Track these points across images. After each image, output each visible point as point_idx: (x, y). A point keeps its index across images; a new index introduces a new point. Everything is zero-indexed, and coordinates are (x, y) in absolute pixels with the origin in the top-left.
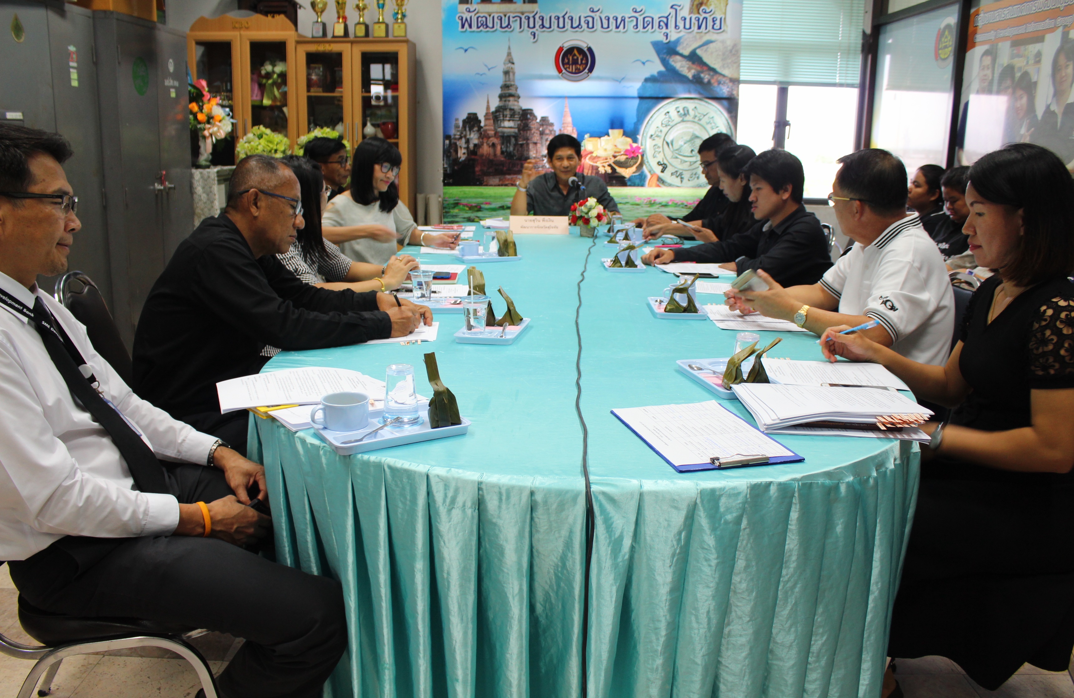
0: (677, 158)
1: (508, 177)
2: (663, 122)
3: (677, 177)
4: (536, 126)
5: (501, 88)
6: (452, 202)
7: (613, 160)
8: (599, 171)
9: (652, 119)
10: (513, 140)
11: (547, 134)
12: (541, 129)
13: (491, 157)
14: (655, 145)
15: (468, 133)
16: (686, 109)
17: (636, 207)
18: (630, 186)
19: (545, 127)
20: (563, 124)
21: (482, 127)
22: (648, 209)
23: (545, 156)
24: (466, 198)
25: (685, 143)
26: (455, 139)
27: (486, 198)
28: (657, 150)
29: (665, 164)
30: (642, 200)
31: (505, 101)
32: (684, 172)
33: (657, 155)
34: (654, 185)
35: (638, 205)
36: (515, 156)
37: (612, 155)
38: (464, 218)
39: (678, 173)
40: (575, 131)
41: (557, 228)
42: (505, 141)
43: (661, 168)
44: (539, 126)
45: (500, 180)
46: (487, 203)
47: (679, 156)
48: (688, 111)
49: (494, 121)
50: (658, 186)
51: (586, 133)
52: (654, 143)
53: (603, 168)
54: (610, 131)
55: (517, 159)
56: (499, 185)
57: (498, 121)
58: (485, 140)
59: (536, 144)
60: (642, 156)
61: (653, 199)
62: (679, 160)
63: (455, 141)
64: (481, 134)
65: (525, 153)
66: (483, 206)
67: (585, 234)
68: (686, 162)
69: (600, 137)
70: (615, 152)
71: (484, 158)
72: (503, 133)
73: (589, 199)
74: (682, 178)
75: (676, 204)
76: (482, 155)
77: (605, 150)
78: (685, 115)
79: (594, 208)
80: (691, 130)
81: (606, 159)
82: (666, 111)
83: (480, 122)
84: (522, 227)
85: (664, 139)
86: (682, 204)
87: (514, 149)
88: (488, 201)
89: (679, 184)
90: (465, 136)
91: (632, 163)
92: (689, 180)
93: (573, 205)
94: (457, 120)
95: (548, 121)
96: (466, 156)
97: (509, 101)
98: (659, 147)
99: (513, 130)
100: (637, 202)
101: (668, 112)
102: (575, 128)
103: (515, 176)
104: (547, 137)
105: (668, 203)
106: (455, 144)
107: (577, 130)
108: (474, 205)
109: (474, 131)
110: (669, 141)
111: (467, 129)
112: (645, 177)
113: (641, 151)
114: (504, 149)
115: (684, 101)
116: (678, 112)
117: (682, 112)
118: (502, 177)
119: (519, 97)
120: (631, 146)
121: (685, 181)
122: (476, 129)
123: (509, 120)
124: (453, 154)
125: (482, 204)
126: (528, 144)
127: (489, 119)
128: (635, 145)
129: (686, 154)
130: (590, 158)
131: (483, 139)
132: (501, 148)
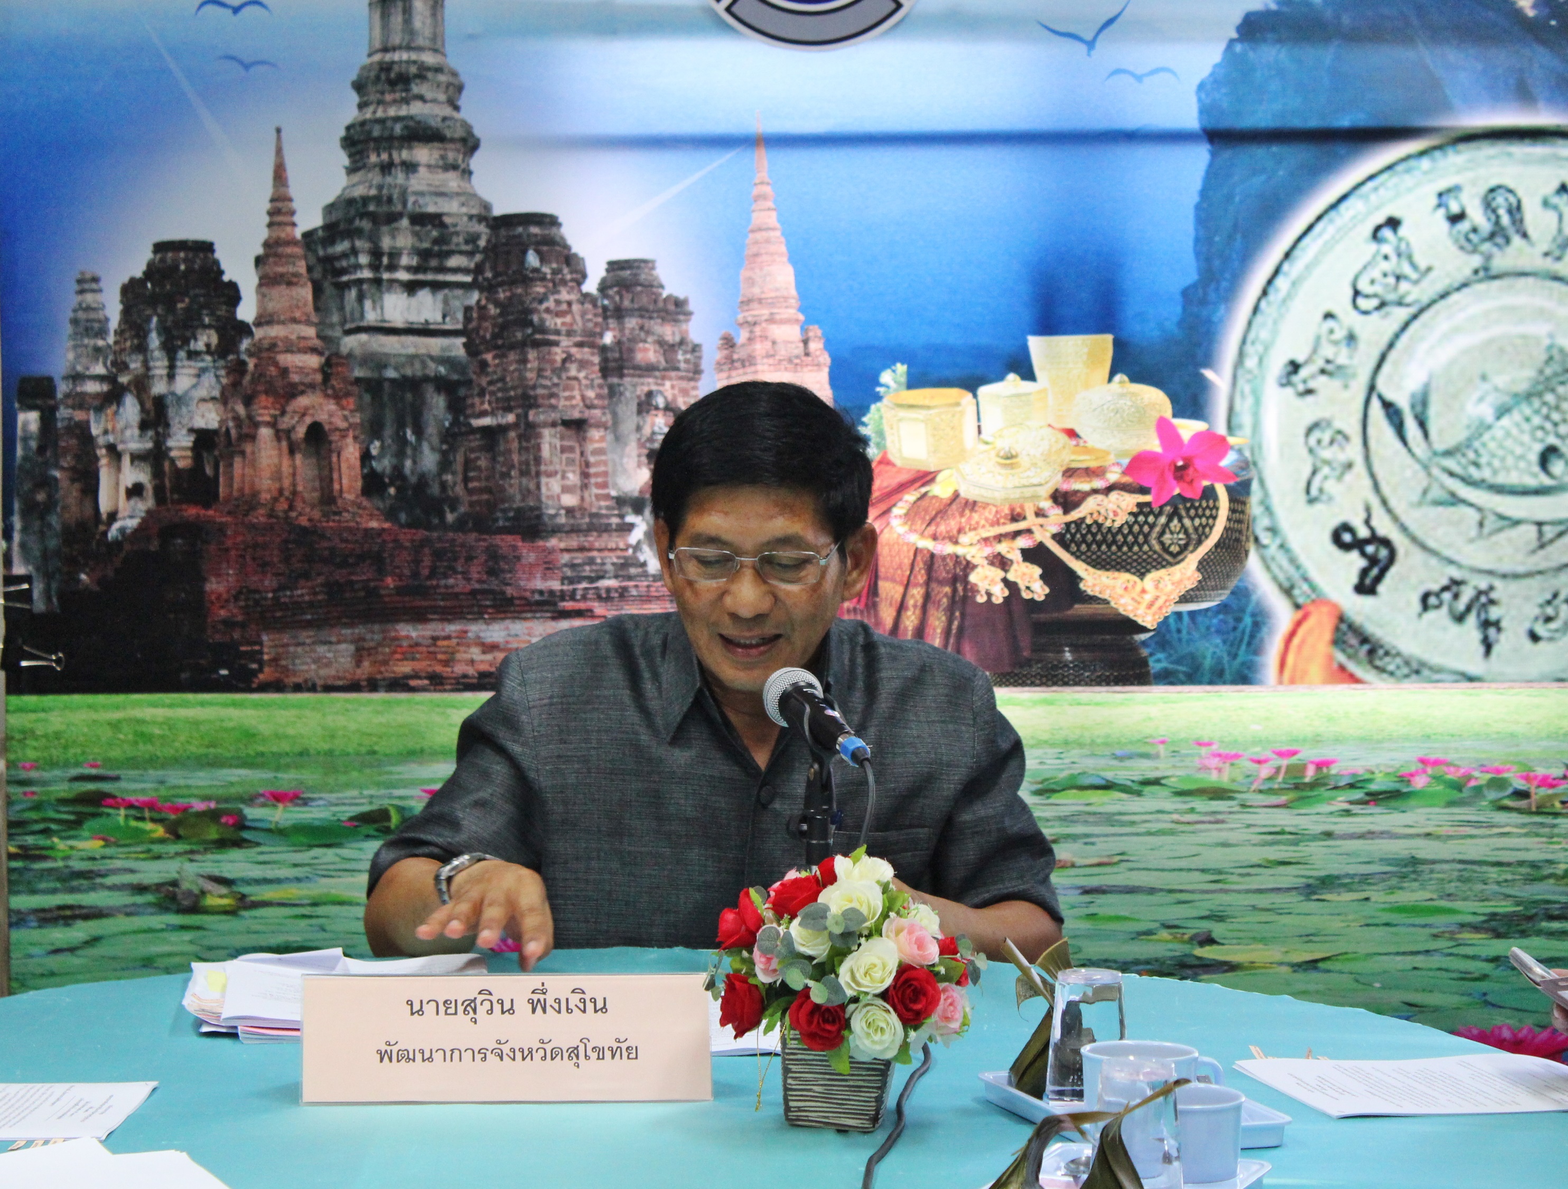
0: (1455, 500)
1: (409, 631)
2: (1363, 286)
3: (1460, 618)
4: (580, 318)
5: (359, 86)
6: (62, 789)
7: (1056, 519)
8: (971, 589)
9: (1292, 269)
10: (437, 404)
11: (649, 369)
12: (608, 338)
13: (306, 515)
14: (1314, 427)
15: (159, 366)
16: (1500, 200)
17: (1201, 805)
18: (1167, 678)
19: (631, 323)
20: (747, 303)
21: (244, 329)
22: (1284, 819)
23: (637, 506)
24: (152, 762)
25: (1502, 411)
26: (81, 401)
27: (276, 761)
28: (1326, 454)
29: (1386, 542)
30: (1245, 764)
31: (386, 168)
32: (1502, 590)
33: (1331, 486)
34: (1316, 670)
35: (1218, 794)
36: (454, 504)
37: (1046, 491)
38: (141, 889)
39: (1467, 594)
40: (816, 346)
41: (632, 1053)
42: (389, 416)
43: (1355, 562)
44: (593, 318)
45: (359, 656)
46: (279, 798)
47: (1464, 492)
48: (1516, 211)
49: (318, 291)
50: (1345, 676)
51: (890, 357)
52: (1310, 410)
53: (996, 573)
54: (1036, 345)
55: (460, 526)
56: (354, 687)
57: (343, 288)
58: (264, 411)
59: (577, 426)
60: (1239, 493)
61: (1309, 754)
62: (1473, 516)
63: (79, 416)
64: (239, 368)
65: (514, 486)
66: (252, 813)
67: (815, 1110)
68: (1517, 523)
69: (971, 384)
70: (1070, 473)
71: (259, 517)
72: (377, 362)
73: (841, 864)
74: (1486, 624)
75: (1458, 787)
76: (249, 502)
77: (1009, 459)
78: (1498, 234)
79: (875, 932)
80: (1540, 329)
81: (1015, 517)
82: (1380, 218)
83: (232, 294)
84: (382, 1056)
85: (1372, 388)
86: (1498, 783)
87: (445, 465)
88: (287, 779)
89: (1474, 663)
90: (141, 385)
91: (1173, 538)
92: (1534, 637)
93: (733, 904)
94: (88, 283)
95: (652, 286)
96: (142, 506)
97: (410, 167)
98: (1341, 436)
99: (435, 345)
100: (1213, 779)
101: (1393, 223)
102: (815, 331)
103: (452, 628)
104: (648, 384)
105: (1407, 778)
106: (82, 432)
107: (829, 345)
108: (199, 806)
109: (193, 355)
110: (1403, 402)
111: (154, 340)
112: (1260, 620)
113: (1228, 461)
114: (384, 465)
115: (1487, 150)
116: (1456, 219)
117: (1477, 216)
118: (372, 634)
119: (470, 144)
120: (1165, 430)
121: (1504, 643)
122: (206, 339)
123: (411, 288)
124: (69, 492)
125: (251, 800)
126: (529, 432)
127: (290, 281)
128: (1188, 428)
129: (1513, 478)
130: (909, 516)
131: (248, 401)
132: (366, 457)
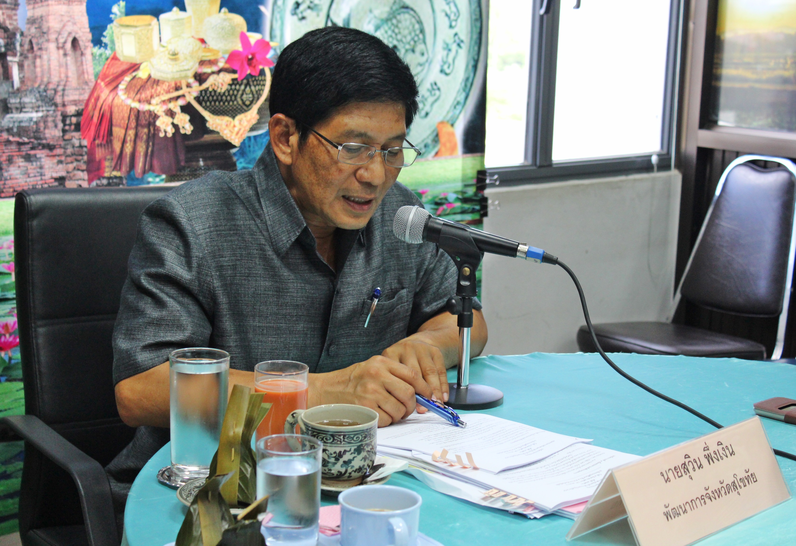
7: (196, 88)
8: (157, 130)
37: (191, 73)
53: (169, 120)
69: (156, 13)
70: (202, 63)
77: (174, 55)
81: (177, 88)
85: (328, 16)
91: (247, 97)
113: (270, 55)
120: (244, 39)
128: (254, 37)
130: (128, 89)
